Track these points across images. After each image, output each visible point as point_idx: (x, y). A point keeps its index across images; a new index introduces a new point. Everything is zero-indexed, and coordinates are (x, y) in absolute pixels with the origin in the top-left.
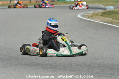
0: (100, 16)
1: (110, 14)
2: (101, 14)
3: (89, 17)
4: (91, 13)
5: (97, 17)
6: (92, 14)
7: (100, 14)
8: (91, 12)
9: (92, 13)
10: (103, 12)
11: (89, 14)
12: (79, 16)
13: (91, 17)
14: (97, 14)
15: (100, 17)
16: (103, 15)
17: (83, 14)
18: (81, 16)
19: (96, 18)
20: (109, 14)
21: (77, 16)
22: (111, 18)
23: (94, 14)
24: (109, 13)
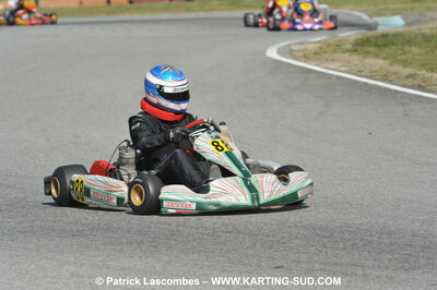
0: (348, 51)
1: (385, 46)
2: (354, 45)
3: (306, 58)
4: (315, 43)
5: (335, 56)
6: (319, 45)
7: (350, 47)
8: (318, 39)
9: (319, 42)
10: (360, 36)
11: (310, 46)
12: (272, 53)
13: (316, 55)
14: (338, 46)
15: (346, 55)
16: (359, 48)
17: (288, 46)
18: (280, 52)
19: (333, 60)
20: (378, 46)
21: (264, 52)
22: (385, 58)
23: (329, 46)
24: (381, 42)
